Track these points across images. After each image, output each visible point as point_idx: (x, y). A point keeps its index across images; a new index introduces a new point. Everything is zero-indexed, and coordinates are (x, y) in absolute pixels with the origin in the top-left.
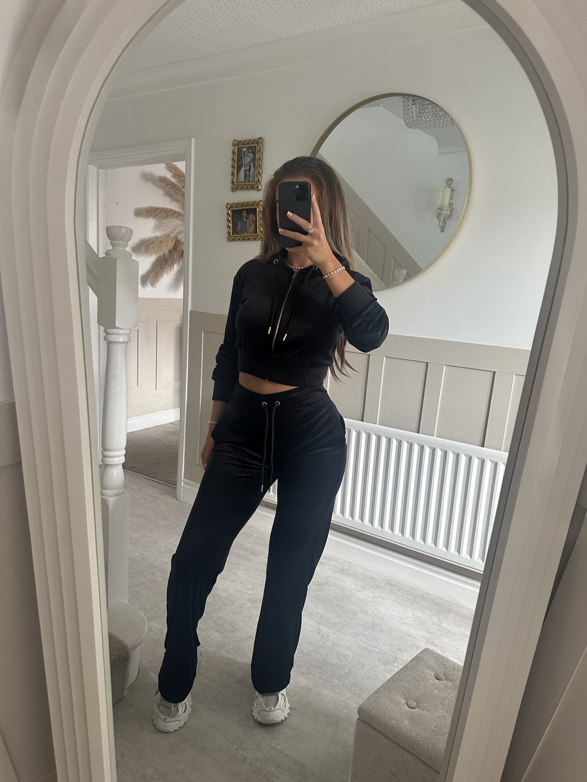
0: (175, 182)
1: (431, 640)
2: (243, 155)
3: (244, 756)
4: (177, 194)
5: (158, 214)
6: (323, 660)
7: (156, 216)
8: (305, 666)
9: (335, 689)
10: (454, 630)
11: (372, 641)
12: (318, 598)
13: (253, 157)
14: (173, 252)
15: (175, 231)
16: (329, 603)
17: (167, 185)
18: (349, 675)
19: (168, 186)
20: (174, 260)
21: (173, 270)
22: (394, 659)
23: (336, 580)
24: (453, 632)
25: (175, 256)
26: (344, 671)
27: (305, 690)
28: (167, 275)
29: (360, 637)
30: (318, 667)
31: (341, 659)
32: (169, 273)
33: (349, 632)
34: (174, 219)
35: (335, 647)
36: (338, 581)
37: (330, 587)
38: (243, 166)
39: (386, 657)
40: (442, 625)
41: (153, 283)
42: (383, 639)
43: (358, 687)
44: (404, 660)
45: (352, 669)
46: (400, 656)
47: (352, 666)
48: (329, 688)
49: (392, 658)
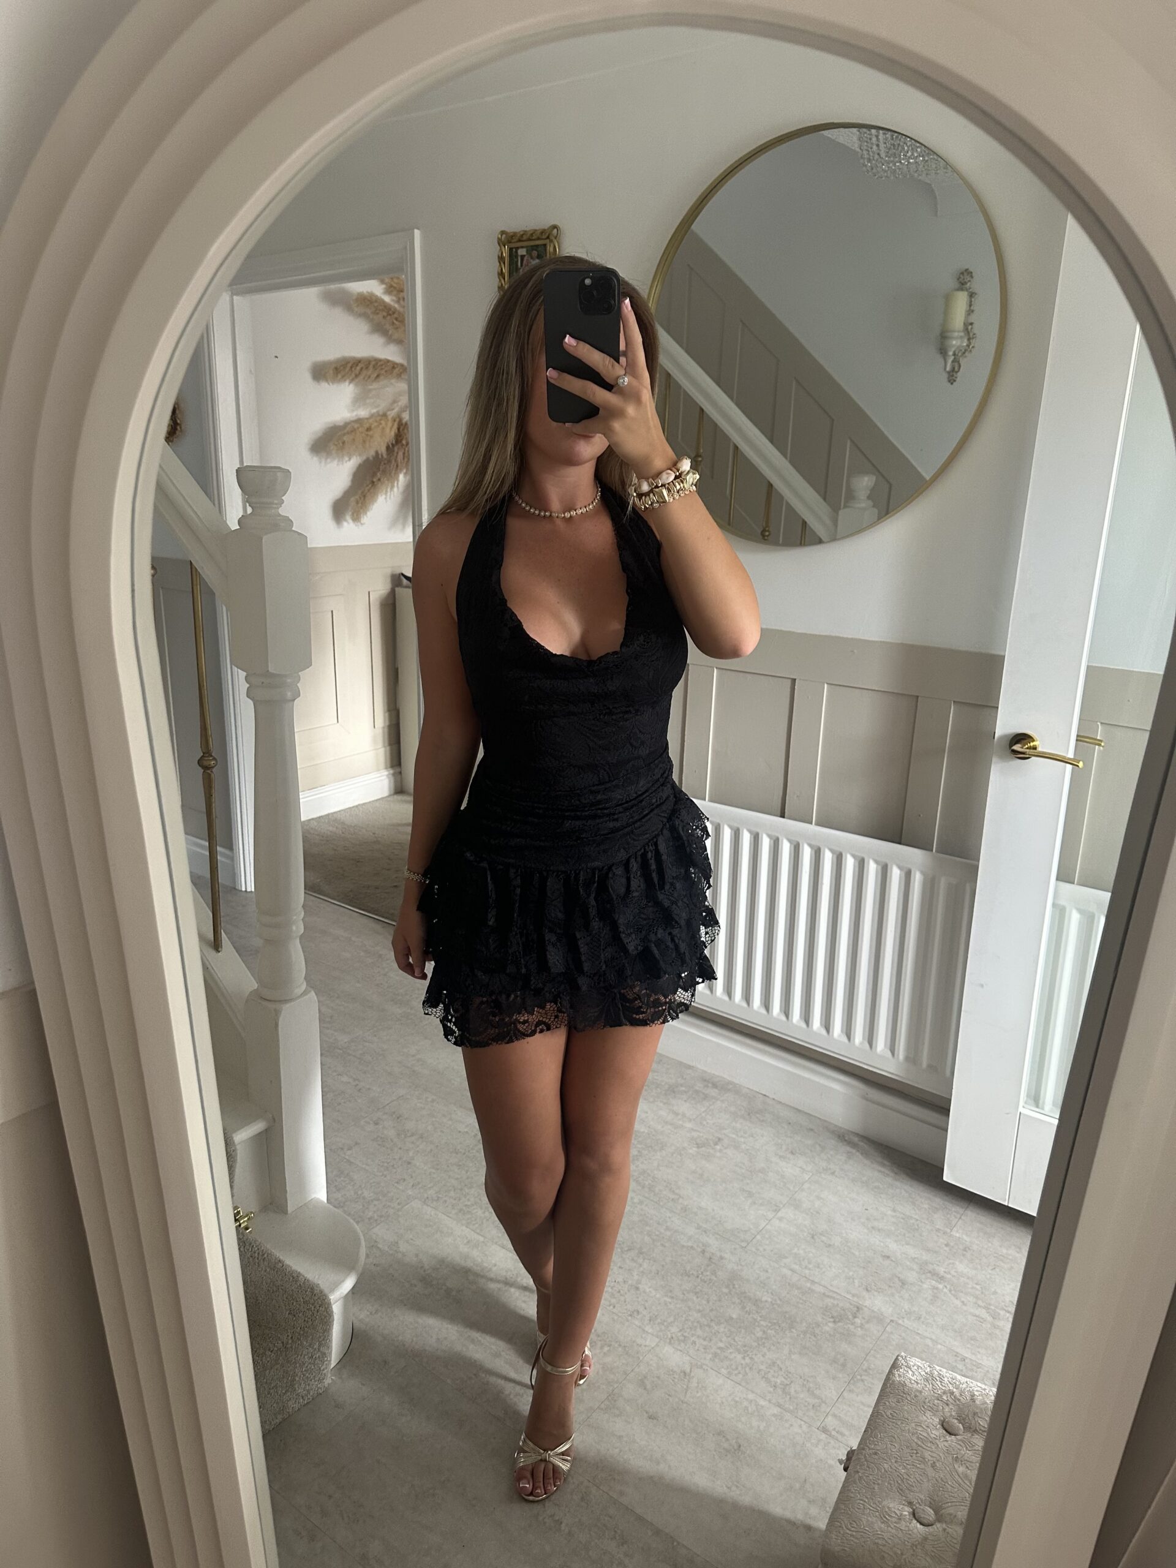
0: (392, 303)
1: (930, 1267)
2: (520, 261)
3: (557, 1518)
4: (397, 328)
5: (360, 373)
6: (712, 1310)
7: (356, 376)
8: (676, 1323)
9: (736, 1375)
10: (978, 1245)
11: (810, 1269)
12: (702, 1175)
14: (396, 449)
15: (396, 405)
16: (724, 1185)
17: (376, 313)
18: (764, 1343)
19: (378, 314)
20: (397, 466)
21: (398, 487)
22: (856, 1309)
23: (737, 1135)
24: (975, 1247)
25: (399, 457)
26: (754, 1334)
27: (677, 1377)
28: (386, 498)
29: (787, 1261)
30: (701, 1326)
31: (748, 1309)
32: (389, 494)
33: (765, 1250)
34: (393, 381)
35: (735, 1282)
36: (742, 1136)
37: (725, 1151)
39: (838, 1304)
40: (954, 1233)
41: (355, 515)
42: (834, 1264)
43: (781, 1369)
44: (875, 1310)
45: (769, 1331)
46: (867, 1303)
47: (770, 1325)
48: (724, 1371)
49: (852, 1307)
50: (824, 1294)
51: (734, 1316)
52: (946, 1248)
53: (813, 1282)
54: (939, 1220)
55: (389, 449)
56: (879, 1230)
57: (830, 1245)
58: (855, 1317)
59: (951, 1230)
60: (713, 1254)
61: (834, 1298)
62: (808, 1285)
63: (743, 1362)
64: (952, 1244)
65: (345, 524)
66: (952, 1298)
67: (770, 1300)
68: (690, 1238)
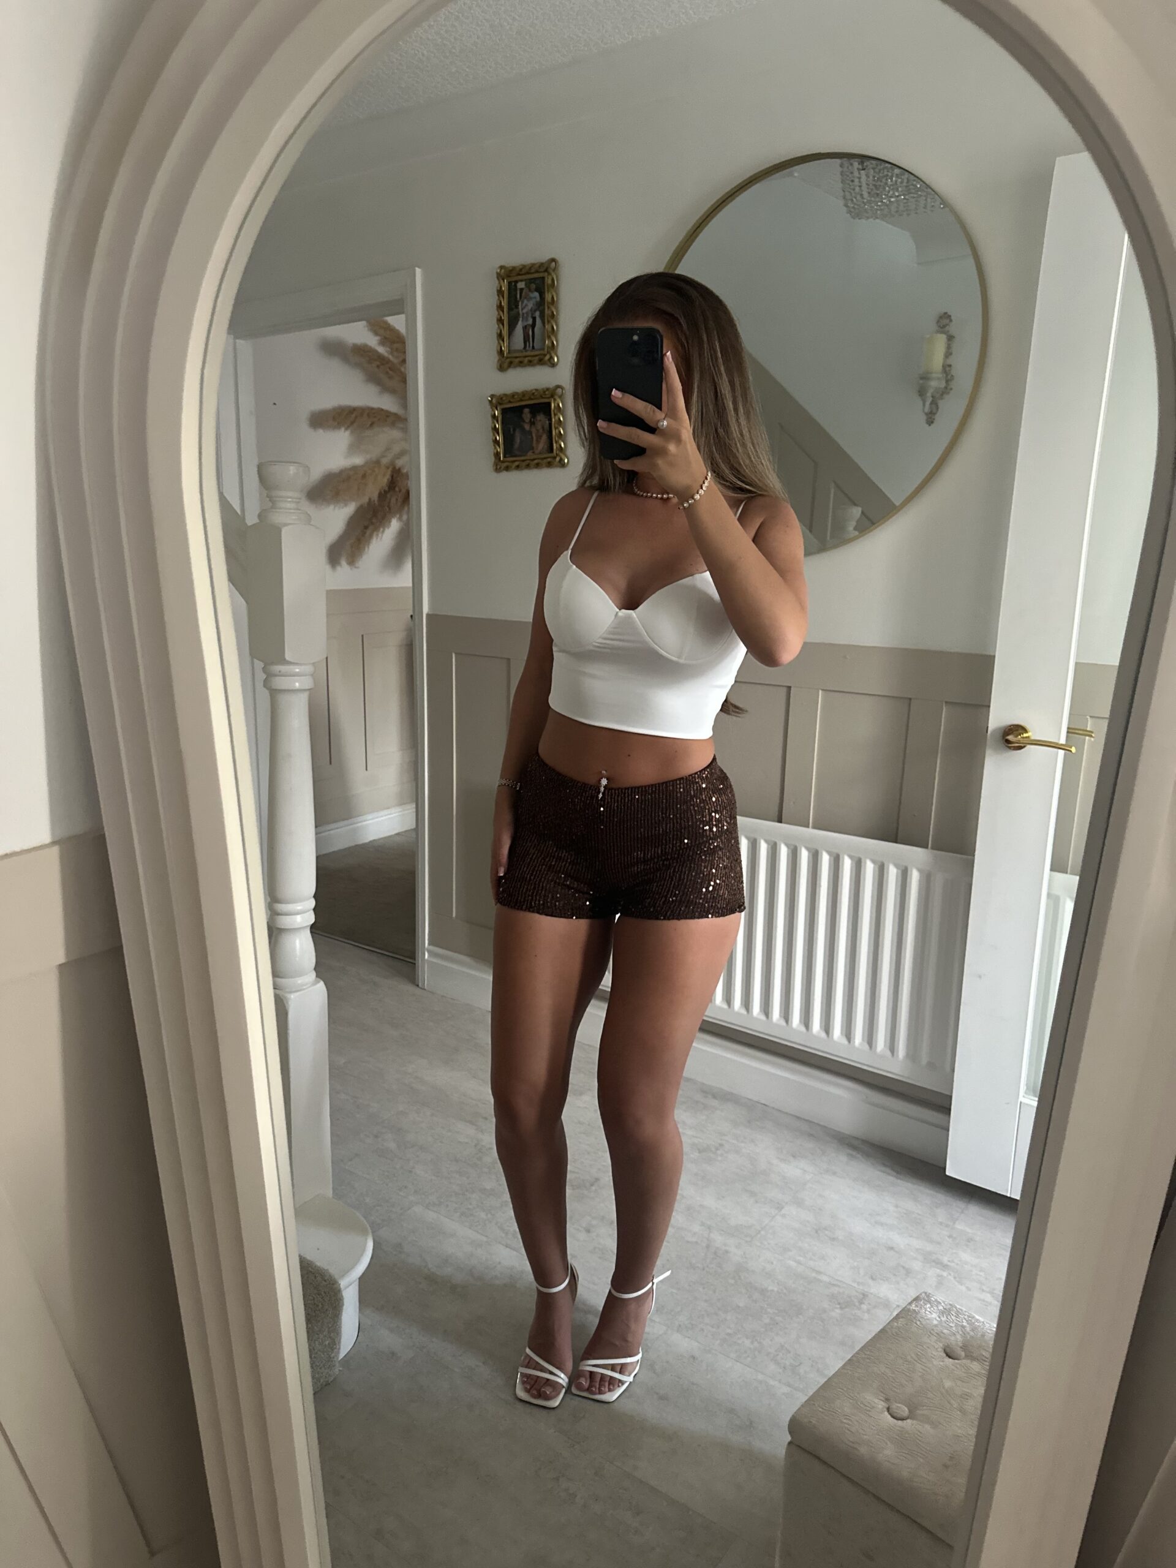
0: (386, 354)
1: (934, 1257)
2: (518, 296)
3: (571, 1491)
4: (391, 378)
5: (354, 422)
6: (719, 1300)
8: (683, 1312)
9: (745, 1358)
10: (980, 1236)
11: (815, 1261)
13: (538, 299)
14: (388, 495)
15: (389, 452)
16: (726, 1186)
17: (370, 363)
18: (772, 1329)
19: (372, 363)
20: (391, 511)
21: (390, 530)
22: (862, 1296)
23: (738, 1141)
24: (977, 1238)
25: (392, 501)
26: (762, 1321)
27: (686, 1361)
28: (378, 541)
29: (791, 1254)
30: (708, 1315)
31: (754, 1298)
32: (381, 538)
33: (769, 1244)
34: (386, 429)
35: (741, 1274)
36: (742, 1142)
37: (726, 1155)
38: (521, 319)
39: (844, 1292)
40: (957, 1226)
41: (351, 559)
42: (838, 1256)
43: (790, 1352)
44: (881, 1295)
45: (777, 1318)
46: (872, 1291)
47: (776, 1311)
48: (733, 1355)
49: (857, 1294)
50: (830, 1283)
51: (741, 1305)
52: (948, 1239)
53: (819, 1272)
54: (941, 1214)
55: (382, 495)
56: (882, 1224)
57: (833, 1239)
58: (861, 1303)
59: (954, 1223)
60: (718, 1248)
61: (839, 1286)
62: (814, 1275)
63: (752, 1346)
64: (954, 1236)
65: (339, 568)
66: (956, 1283)
67: (776, 1289)
68: (695, 1234)
